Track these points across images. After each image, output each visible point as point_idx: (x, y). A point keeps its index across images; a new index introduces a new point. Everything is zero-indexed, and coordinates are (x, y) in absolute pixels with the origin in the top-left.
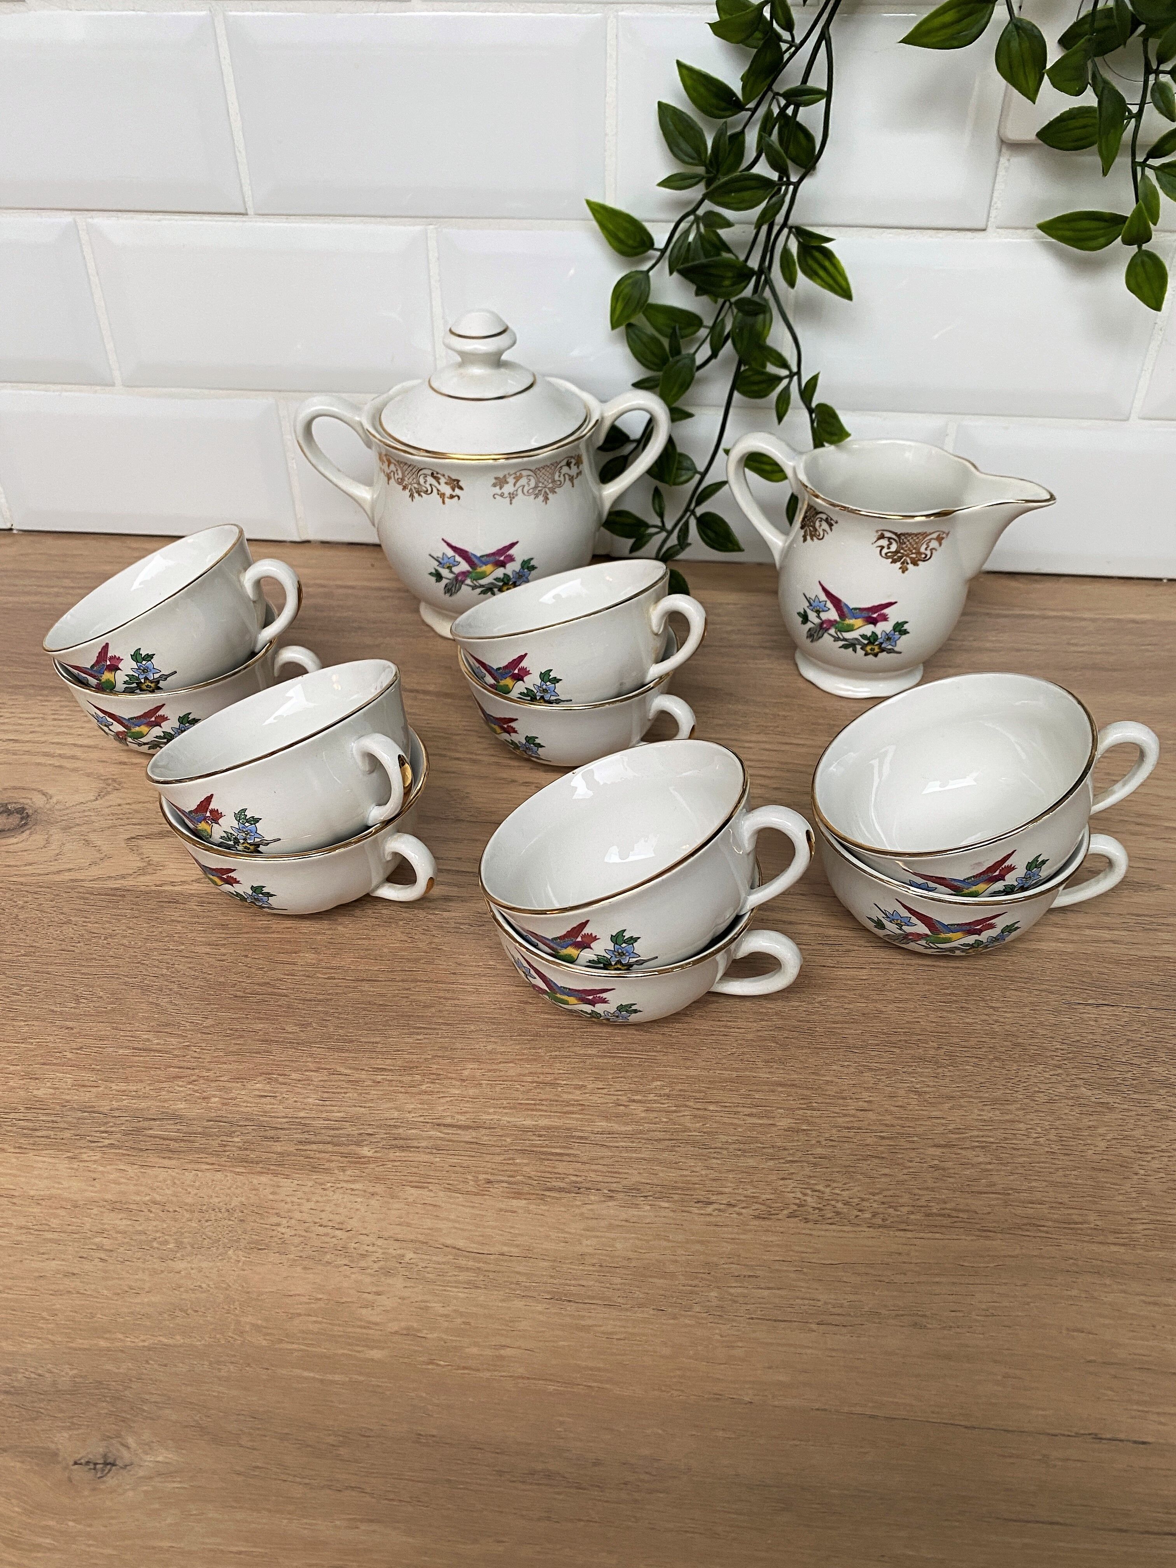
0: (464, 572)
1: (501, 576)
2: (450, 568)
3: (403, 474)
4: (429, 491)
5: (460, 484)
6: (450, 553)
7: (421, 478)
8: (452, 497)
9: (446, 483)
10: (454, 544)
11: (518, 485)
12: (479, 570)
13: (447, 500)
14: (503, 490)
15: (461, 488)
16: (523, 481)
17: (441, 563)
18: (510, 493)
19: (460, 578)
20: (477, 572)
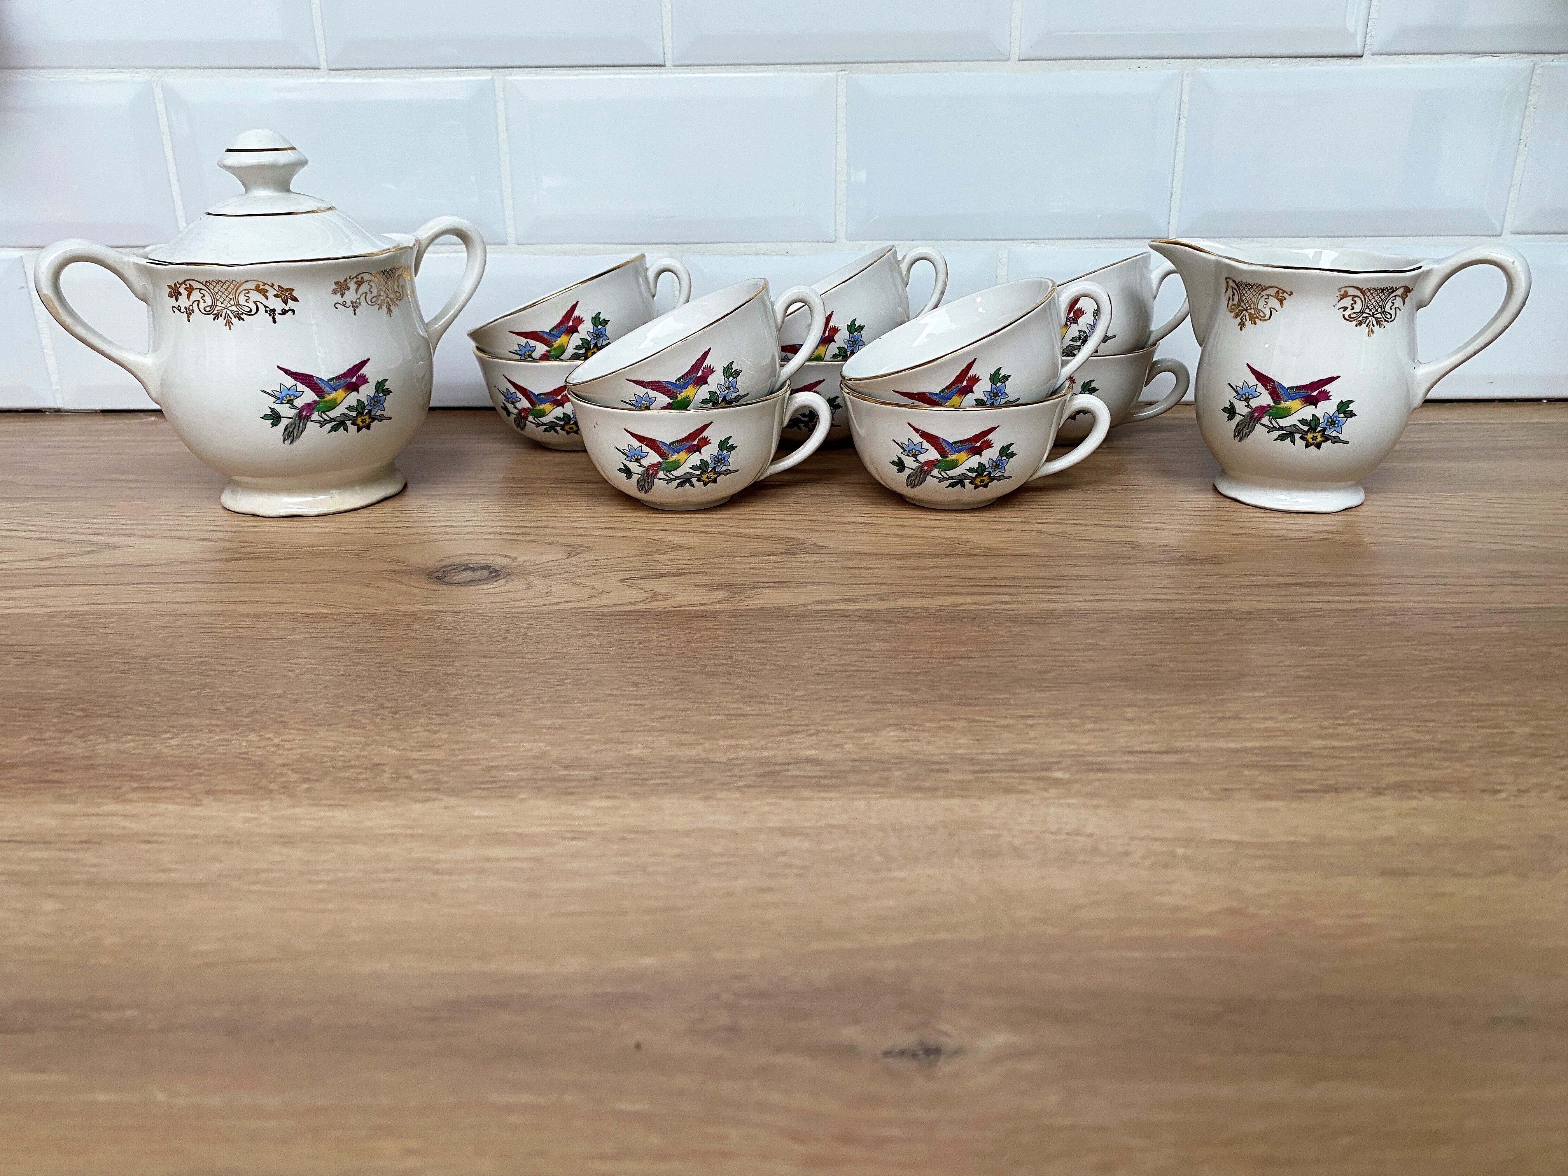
0: (309, 405)
1: (355, 404)
2: (290, 402)
3: (214, 300)
4: (254, 310)
5: (294, 293)
6: (290, 382)
7: (242, 295)
8: (284, 312)
9: (275, 296)
10: (293, 370)
11: (361, 291)
12: (328, 398)
13: (277, 317)
14: (345, 298)
15: (295, 299)
16: (364, 288)
17: (278, 399)
18: (352, 302)
19: (304, 413)
20: (326, 402)
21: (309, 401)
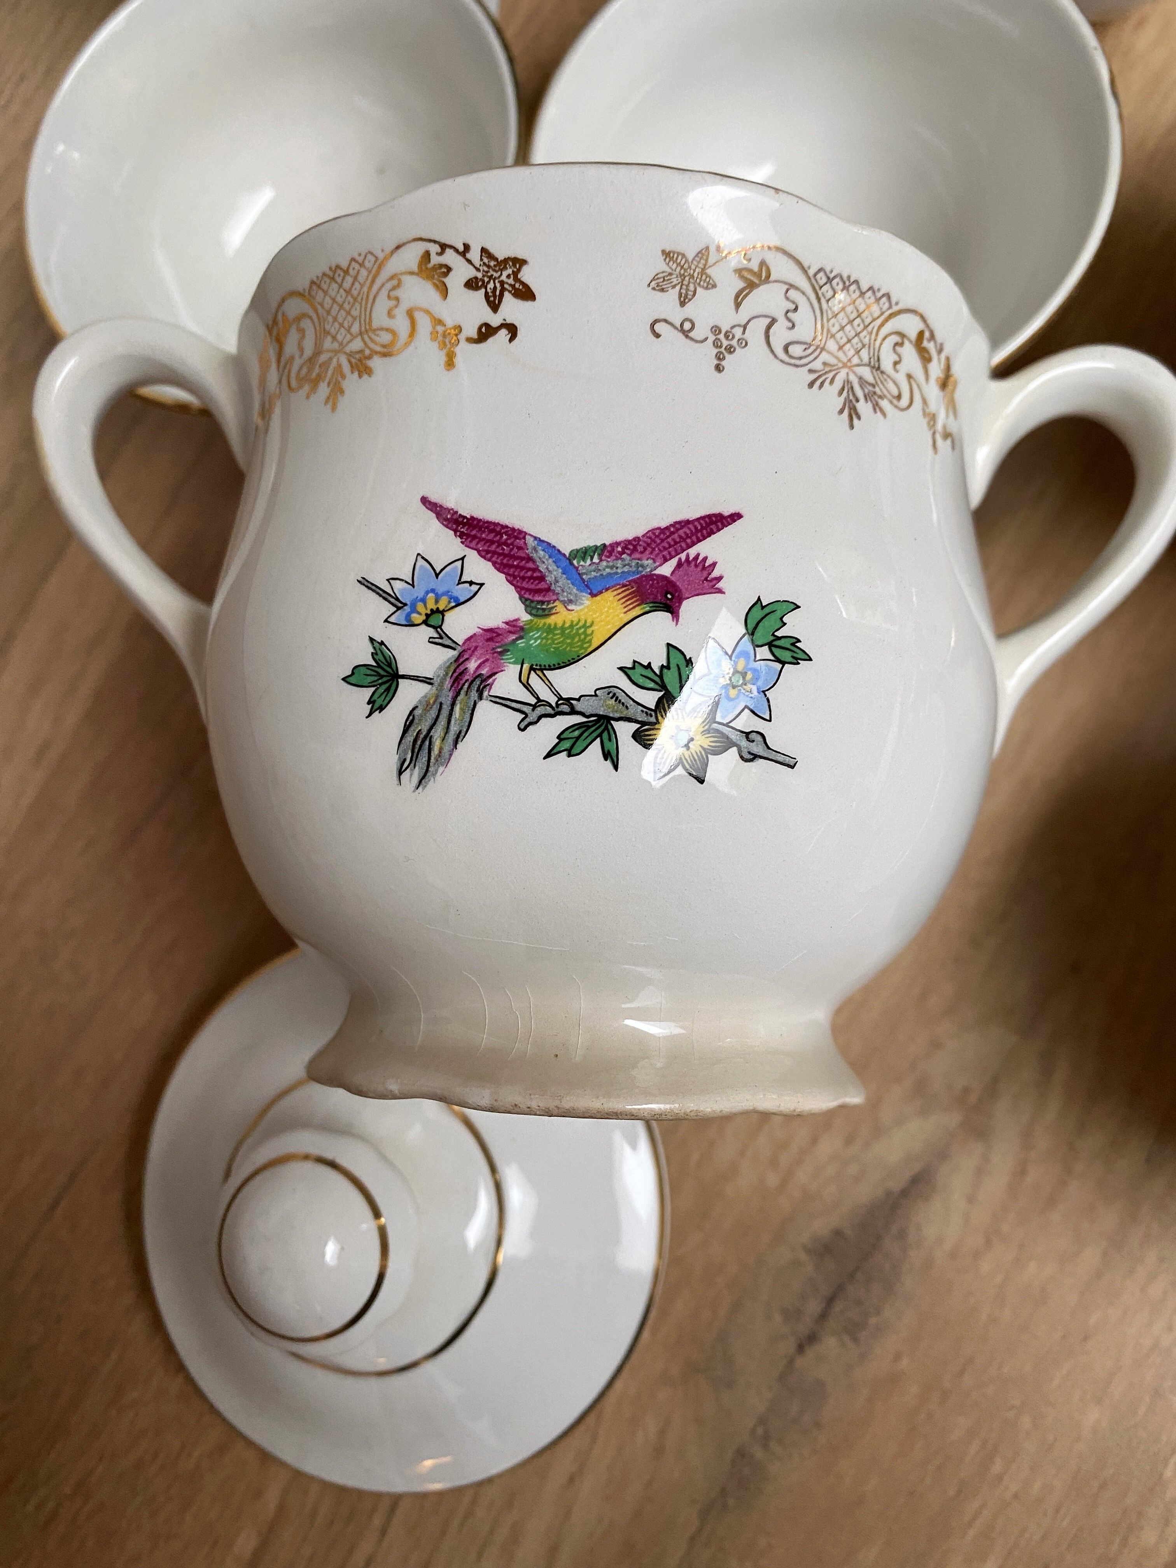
0: (491, 635)
1: (656, 657)
2: (434, 622)
4: (403, 337)
6: (445, 551)
7: (382, 296)
8: (486, 332)
9: (470, 284)
11: (752, 300)
12: (561, 616)
13: (463, 351)
14: (690, 310)
15: (526, 294)
17: (398, 604)
18: (716, 330)
19: (472, 665)
20: (550, 630)
21: (496, 621)
